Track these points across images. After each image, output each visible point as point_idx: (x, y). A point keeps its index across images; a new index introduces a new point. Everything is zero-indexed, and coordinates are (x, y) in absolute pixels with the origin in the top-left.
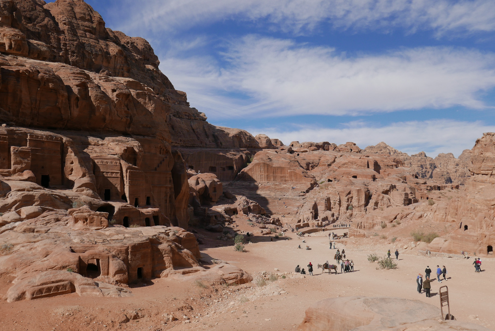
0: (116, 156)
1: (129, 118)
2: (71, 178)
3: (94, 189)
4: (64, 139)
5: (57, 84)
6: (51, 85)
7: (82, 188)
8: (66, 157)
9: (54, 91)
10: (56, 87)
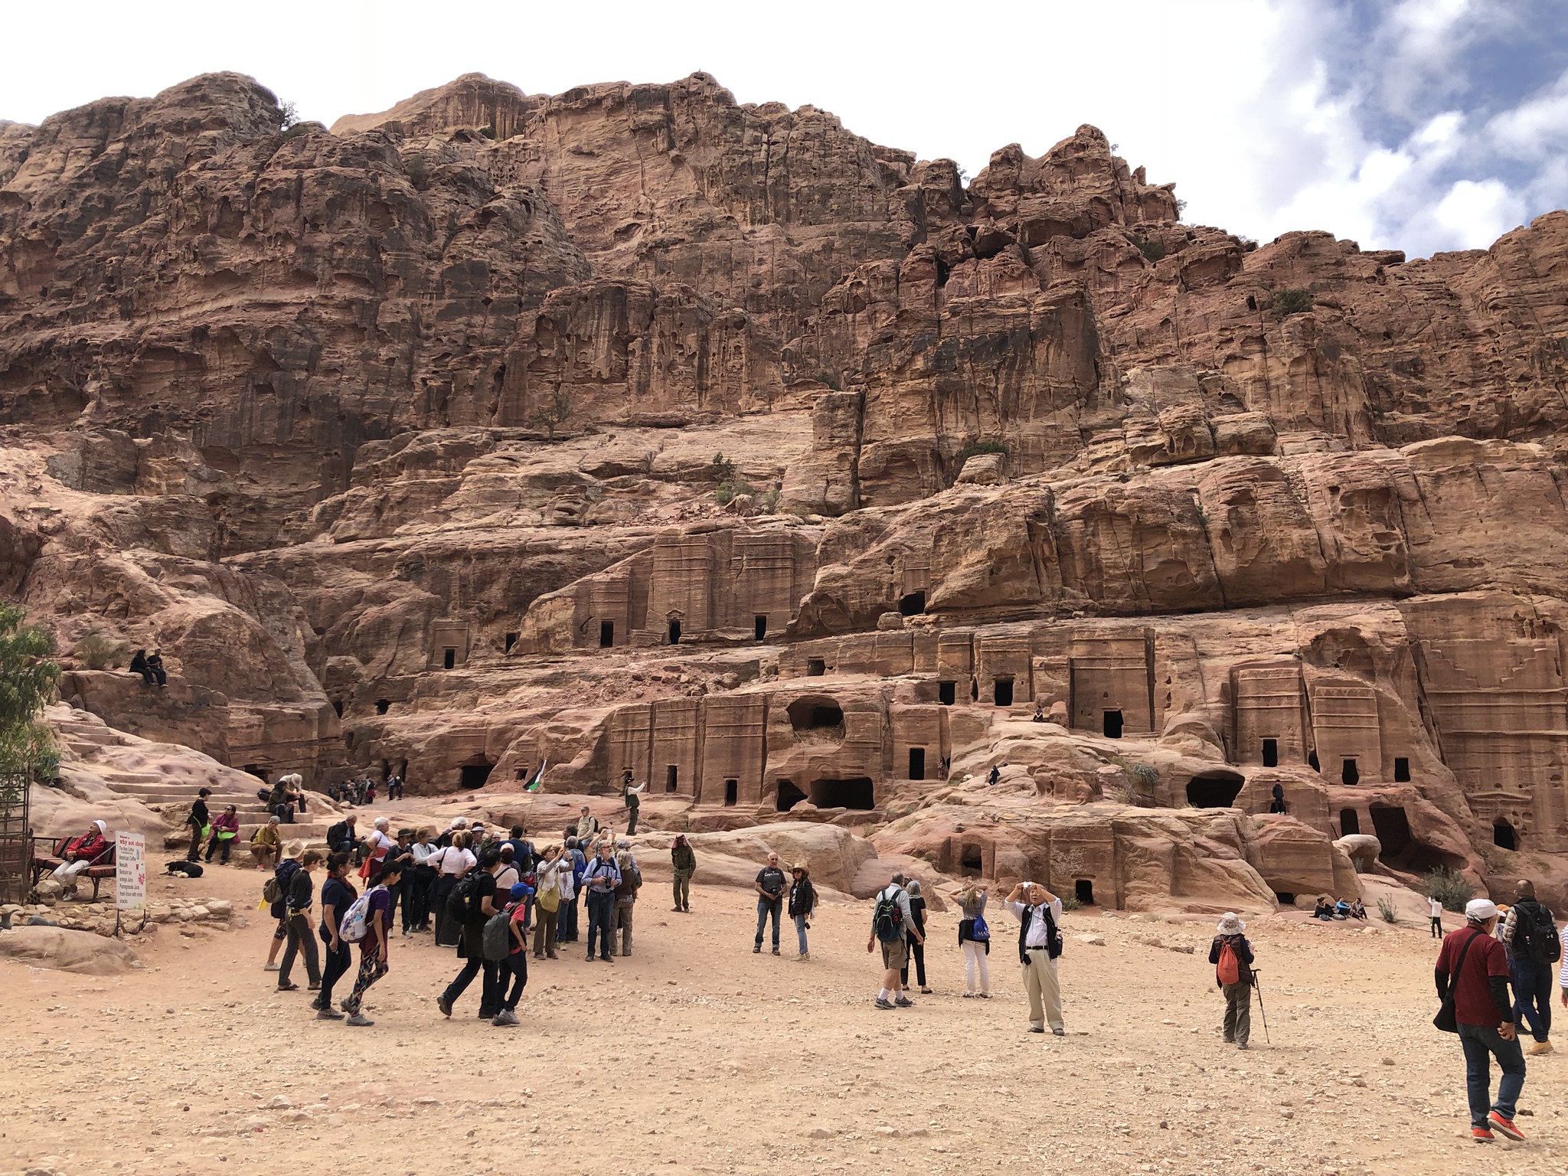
0: (1290, 657)
1: (1393, 551)
2: (1168, 714)
3: (1208, 738)
4: (1157, 630)
5: (1165, 512)
6: (1150, 519)
7: (1176, 736)
8: (1158, 669)
9: (1161, 529)
10: (1161, 519)
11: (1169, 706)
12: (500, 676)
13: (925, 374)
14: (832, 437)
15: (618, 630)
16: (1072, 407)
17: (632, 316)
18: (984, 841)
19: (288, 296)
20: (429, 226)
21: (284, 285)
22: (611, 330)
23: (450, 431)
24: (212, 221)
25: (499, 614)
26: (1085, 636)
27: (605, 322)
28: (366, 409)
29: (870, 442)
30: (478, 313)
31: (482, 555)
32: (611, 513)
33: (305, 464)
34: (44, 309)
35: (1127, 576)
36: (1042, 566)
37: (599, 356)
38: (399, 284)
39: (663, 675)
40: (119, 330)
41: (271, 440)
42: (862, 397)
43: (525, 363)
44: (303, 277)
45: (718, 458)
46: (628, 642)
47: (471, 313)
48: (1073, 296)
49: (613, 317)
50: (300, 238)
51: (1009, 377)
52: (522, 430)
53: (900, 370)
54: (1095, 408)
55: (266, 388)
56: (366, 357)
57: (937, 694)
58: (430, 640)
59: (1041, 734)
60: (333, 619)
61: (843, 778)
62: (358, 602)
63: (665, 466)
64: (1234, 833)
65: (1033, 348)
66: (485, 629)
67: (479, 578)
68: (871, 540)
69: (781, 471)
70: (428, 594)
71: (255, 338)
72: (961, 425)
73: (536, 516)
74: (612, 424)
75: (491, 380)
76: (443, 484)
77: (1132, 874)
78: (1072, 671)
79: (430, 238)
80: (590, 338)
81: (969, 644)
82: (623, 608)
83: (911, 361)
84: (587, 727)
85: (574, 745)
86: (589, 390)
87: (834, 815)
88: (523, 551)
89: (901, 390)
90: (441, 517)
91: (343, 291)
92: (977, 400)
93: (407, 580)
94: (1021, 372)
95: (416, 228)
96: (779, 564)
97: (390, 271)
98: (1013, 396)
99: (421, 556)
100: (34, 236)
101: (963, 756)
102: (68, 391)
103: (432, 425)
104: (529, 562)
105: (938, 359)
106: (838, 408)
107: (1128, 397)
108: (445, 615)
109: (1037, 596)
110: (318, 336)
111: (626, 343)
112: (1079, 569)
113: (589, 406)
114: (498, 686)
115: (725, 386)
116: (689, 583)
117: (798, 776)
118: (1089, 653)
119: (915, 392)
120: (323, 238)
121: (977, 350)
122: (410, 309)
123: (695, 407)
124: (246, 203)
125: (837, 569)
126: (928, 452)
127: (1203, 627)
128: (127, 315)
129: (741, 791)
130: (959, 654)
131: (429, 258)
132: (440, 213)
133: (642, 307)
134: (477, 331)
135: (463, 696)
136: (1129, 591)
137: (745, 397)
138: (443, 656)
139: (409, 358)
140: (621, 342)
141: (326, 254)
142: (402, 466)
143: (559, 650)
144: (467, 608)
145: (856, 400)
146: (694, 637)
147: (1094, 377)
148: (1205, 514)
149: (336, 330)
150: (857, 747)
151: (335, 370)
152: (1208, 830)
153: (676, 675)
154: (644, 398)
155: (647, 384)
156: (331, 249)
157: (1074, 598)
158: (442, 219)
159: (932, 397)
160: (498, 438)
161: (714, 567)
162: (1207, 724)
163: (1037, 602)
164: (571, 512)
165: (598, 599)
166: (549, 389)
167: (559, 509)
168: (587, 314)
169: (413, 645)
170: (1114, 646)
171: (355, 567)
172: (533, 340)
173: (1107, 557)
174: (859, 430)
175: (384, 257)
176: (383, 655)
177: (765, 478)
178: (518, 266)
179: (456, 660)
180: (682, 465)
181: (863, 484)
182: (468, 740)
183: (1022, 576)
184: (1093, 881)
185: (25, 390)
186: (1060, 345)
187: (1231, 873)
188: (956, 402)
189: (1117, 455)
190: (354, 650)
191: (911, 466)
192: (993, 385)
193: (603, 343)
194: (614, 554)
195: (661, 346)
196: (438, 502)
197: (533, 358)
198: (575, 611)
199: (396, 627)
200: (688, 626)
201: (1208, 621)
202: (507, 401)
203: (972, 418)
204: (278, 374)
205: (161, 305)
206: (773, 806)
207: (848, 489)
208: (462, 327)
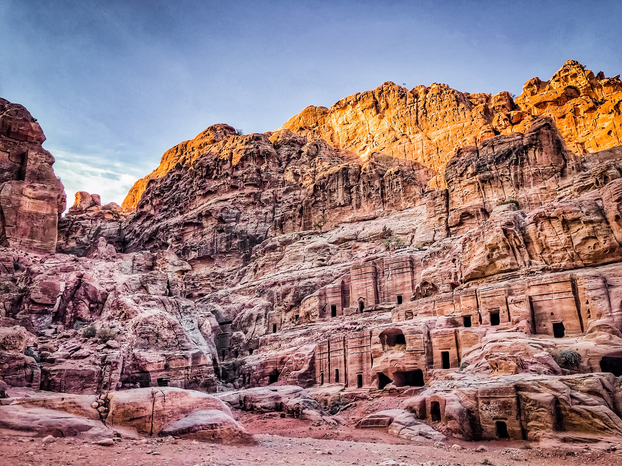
2: (589, 321)
3: (614, 333)
4: (578, 274)
5: (578, 211)
6: (569, 217)
7: (594, 333)
8: (580, 296)
9: (576, 220)
10: (575, 216)
11: (589, 317)
12: (289, 334)
13: (474, 174)
14: (435, 211)
15: (339, 309)
16: (554, 177)
17: (351, 178)
18: (441, 400)
19: (229, 195)
20: (280, 161)
21: (227, 192)
22: (343, 185)
23: (283, 236)
24: (204, 174)
25: (292, 307)
26: (537, 282)
27: (340, 182)
28: (257, 233)
29: (452, 210)
30: (298, 189)
31: (284, 283)
32: (339, 258)
33: (237, 258)
34: (160, 217)
35: (565, 249)
36: (516, 250)
37: (339, 197)
38: (269, 183)
39: (349, 326)
40: (179, 219)
41: (224, 250)
42: (447, 190)
43: (310, 204)
44: (234, 188)
45: (385, 229)
46: (343, 314)
47: (295, 190)
48: (544, 126)
49: (343, 180)
50: (232, 174)
51: (516, 169)
52: (310, 231)
53: (461, 175)
54: (566, 176)
55: (221, 231)
56: (257, 213)
57: (462, 323)
58: (267, 321)
59: (509, 338)
60: (235, 316)
61: (407, 370)
62: (243, 308)
63: (363, 236)
64: (600, 387)
65: (527, 153)
66: (287, 314)
67: (283, 293)
68: (447, 253)
69: (414, 230)
70: (267, 302)
71: (217, 213)
72: (495, 195)
73: (310, 264)
74: (345, 222)
75: (298, 214)
76: (277, 257)
77: (530, 417)
78: (531, 303)
79: (280, 165)
80: (335, 190)
81: (475, 295)
82: (340, 298)
83: (466, 170)
84: (306, 353)
85: (303, 362)
86: (337, 210)
87: (404, 390)
88: (299, 279)
89: (463, 184)
90: (277, 270)
91: (248, 190)
92: (502, 182)
93: (259, 297)
94: (522, 165)
95: (274, 162)
96: (405, 270)
97: (264, 180)
98: (519, 177)
99: (263, 287)
100: (157, 192)
101: (468, 354)
102: (163, 244)
103: (278, 234)
104: (302, 284)
105: (478, 167)
106: (436, 197)
107: (585, 168)
108: (273, 310)
109: (516, 267)
110: (240, 209)
111: (350, 189)
112: (537, 249)
113: (337, 217)
114: (288, 339)
115: (394, 199)
116: (366, 284)
117: (386, 370)
118: (540, 291)
119: (469, 184)
120: (240, 172)
121: (498, 160)
122: (273, 193)
123: (382, 210)
124: (214, 166)
125: (431, 269)
126: (480, 210)
127: (611, 271)
128: (181, 213)
129: (364, 380)
130: (471, 301)
131: (279, 172)
132: (283, 156)
133: (355, 173)
134: (297, 197)
135: (276, 344)
136: (567, 257)
137: (403, 202)
138: (272, 328)
139: (273, 212)
140: (348, 189)
141: (241, 178)
142: (264, 252)
143: (313, 320)
144: (280, 306)
145: (444, 193)
146: (370, 309)
147: (563, 161)
148: (605, 209)
149: (247, 205)
150: (413, 353)
151: (246, 220)
152: (582, 387)
153: (354, 326)
154: (359, 210)
155: (360, 204)
156: (243, 176)
157: (537, 265)
158: (284, 158)
159: (478, 184)
160: (301, 236)
161: (376, 275)
162: (610, 325)
163: (517, 270)
164: (323, 260)
165: (329, 295)
166: (320, 213)
167: (318, 260)
168: (333, 181)
169: (261, 324)
170: (553, 287)
171: (242, 294)
172: (313, 195)
173: (550, 241)
174: (447, 206)
175: (262, 175)
176: (250, 330)
177: (407, 234)
178: (313, 169)
179: (277, 329)
180: (371, 234)
181: (452, 230)
182: (271, 363)
183: (504, 257)
184: (506, 422)
185: (152, 246)
186: (541, 150)
187: (594, 415)
188: (491, 184)
189: (571, 193)
190: (241, 328)
191: (472, 217)
192: (508, 173)
193: (340, 191)
194: (336, 275)
195: (364, 188)
196: (276, 264)
197: (313, 202)
198: (320, 302)
199: (255, 317)
200: (367, 304)
201: (613, 267)
202: (305, 220)
203: (501, 191)
204: (225, 225)
205: (192, 208)
206: (376, 387)
207: (444, 233)
208: (292, 196)
